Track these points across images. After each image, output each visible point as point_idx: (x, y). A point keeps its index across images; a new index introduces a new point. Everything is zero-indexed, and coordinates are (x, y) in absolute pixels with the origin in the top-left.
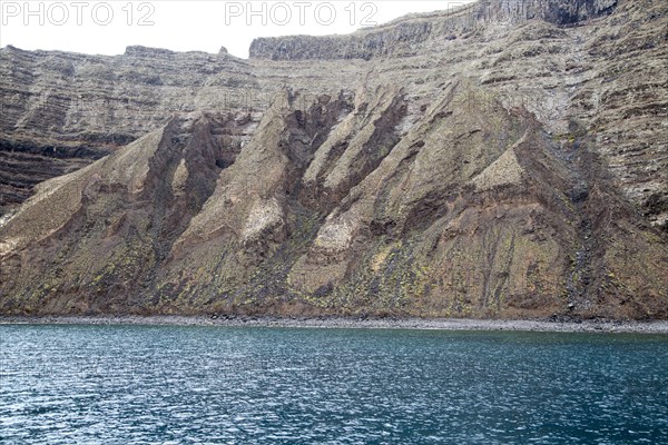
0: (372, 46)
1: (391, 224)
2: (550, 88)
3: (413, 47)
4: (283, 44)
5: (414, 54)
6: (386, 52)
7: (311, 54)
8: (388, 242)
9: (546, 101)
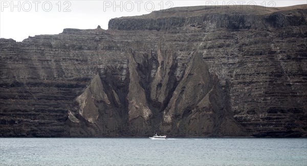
0: (160, 24)
1: (179, 115)
2: (224, 64)
3: (178, 28)
4: (122, 23)
5: (178, 32)
6: (166, 29)
7: (135, 27)
8: (179, 120)
9: (222, 70)
